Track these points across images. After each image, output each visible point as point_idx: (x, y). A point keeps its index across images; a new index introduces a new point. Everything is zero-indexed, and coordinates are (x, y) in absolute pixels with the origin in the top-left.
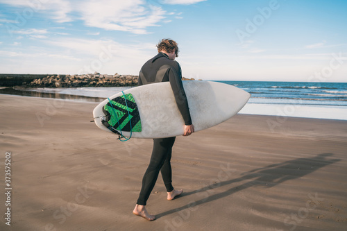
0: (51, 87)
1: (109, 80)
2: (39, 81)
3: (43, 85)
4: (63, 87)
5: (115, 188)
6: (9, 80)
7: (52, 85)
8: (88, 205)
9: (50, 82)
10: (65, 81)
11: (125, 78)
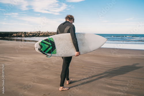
0: (20, 37)
1: (44, 34)
2: (15, 35)
3: (17, 36)
4: (25, 37)
5: (52, 77)
6: (3, 34)
7: (21, 36)
8: (42, 84)
9: (20, 35)
10: (26, 35)
11: (51, 33)
